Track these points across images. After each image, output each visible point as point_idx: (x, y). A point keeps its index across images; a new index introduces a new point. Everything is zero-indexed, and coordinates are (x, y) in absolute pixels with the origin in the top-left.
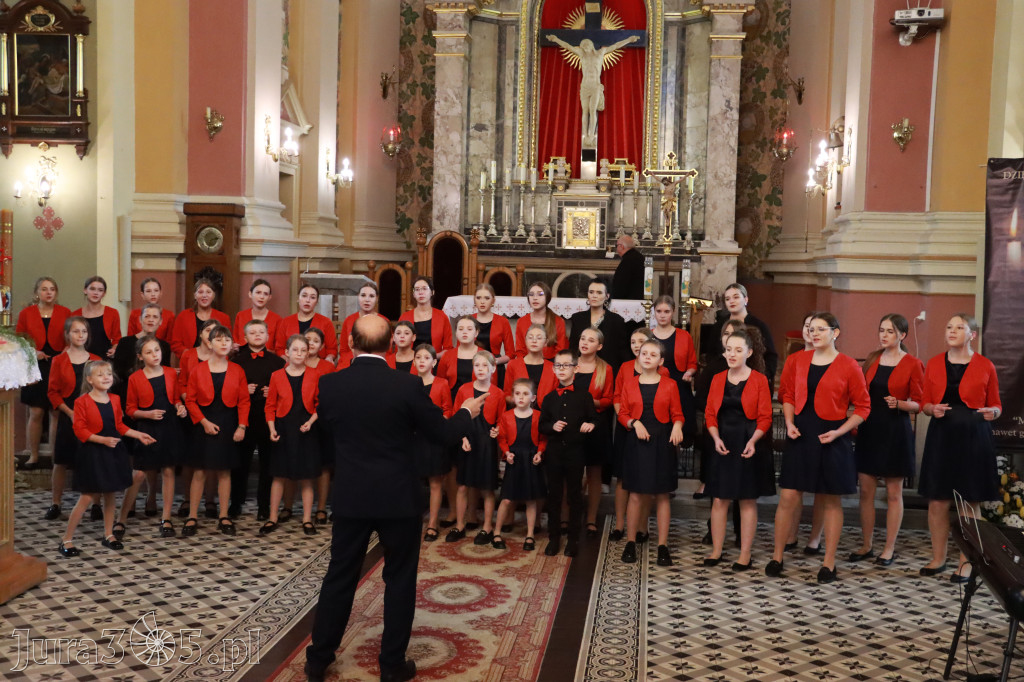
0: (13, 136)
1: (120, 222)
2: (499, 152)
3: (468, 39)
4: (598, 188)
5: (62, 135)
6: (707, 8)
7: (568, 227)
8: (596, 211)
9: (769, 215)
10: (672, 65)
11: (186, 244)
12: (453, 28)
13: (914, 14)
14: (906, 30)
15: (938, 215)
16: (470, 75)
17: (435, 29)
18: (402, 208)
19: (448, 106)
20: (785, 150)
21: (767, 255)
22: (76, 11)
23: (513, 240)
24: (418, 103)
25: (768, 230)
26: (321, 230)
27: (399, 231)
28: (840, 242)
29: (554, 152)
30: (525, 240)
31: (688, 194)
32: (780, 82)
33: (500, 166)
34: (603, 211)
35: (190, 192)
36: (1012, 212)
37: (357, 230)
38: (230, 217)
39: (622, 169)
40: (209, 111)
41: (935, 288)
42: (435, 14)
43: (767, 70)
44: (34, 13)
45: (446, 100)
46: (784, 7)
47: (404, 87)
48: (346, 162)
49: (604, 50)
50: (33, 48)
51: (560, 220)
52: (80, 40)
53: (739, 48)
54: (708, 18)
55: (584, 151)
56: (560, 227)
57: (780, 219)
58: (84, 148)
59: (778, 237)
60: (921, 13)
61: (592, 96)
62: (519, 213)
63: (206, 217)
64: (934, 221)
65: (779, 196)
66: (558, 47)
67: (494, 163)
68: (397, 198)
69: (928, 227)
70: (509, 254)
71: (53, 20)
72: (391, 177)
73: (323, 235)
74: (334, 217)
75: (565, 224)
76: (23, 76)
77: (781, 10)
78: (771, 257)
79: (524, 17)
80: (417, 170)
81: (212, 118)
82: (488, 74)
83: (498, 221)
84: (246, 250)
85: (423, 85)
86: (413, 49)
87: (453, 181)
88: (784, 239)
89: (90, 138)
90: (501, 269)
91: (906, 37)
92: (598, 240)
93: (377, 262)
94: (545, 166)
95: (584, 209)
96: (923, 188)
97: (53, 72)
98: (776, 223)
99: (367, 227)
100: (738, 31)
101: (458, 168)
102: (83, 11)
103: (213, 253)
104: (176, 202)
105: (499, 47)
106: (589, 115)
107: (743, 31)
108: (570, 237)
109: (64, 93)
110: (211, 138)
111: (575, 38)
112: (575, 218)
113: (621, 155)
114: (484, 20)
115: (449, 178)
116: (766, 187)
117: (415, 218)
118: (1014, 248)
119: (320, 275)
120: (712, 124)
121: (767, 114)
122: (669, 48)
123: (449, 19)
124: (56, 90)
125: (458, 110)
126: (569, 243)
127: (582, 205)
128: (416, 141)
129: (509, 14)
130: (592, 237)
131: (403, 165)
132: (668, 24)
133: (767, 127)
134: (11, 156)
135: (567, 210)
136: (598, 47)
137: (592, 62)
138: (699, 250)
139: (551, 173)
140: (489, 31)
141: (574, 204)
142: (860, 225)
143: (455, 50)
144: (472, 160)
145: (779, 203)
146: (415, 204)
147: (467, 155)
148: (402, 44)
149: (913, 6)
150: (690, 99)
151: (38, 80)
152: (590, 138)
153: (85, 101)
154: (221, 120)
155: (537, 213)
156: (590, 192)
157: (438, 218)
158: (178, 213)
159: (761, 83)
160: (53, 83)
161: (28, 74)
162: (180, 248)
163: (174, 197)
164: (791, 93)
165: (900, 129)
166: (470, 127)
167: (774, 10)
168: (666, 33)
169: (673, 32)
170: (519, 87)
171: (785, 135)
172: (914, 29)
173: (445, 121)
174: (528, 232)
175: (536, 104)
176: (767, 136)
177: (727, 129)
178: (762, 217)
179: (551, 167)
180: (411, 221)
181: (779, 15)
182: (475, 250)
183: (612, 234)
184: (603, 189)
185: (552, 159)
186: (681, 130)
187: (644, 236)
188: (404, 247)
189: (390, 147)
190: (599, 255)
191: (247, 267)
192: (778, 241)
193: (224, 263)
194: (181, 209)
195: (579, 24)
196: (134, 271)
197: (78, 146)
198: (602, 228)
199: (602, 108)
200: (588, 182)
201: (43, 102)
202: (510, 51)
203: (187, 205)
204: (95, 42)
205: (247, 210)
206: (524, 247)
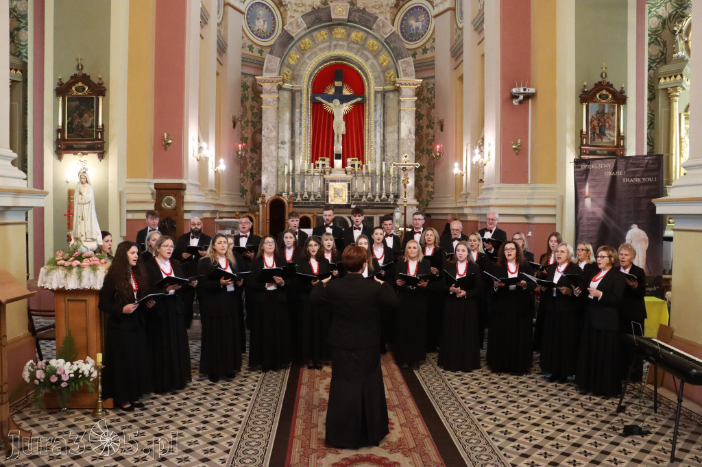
0: (64, 150)
1: (121, 194)
2: (293, 155)
3: (278, 99)
4: (346, 173)
5: (91, 148)
6: (398, 85)
7: (331, 193)
8: (346, 184)
9: (427, 186)
10: (380, 111)
11: (155, 205)
12: (271, 93)
13: (522, 91)
14: (518, 97)
15: (537, 185)
16: (278, 117)
17: (262, 93)
18: (242, 184)
19: (268, 132)
20: (438, 154)
21: (427, 205)
22: (99, 84)
23: (303, 200)
24: (249, 131)
25: (426, 193)
26: (210, 197)
27: (242, 196)
28: (489, 199)
29: (320, 155)
30: (308, 200)
31: (390, 176)
32: (430, 121)
33: (294, 162)
34: (349, 184)
35: (154, 178)
36: (585, 185)
37: (221, 196)
38: (179, 190)
39: (356, 163)
40: (165, 134)
41: (537, 220)
42: (262, 86)
43: (423, 115)
44: (77, 85)
45: (268, 129)
46: (431, 86)
47: (243, 123)
48: (222, 161)
49: (345, 104)
50: (76, 103)
51: (328, 190)
52: (101, 99)
53: (414, 105)
54: (397, 90)
55: (336, 155)
56: (327, 193)
57: (433, 188)
58: (102, 155)
59: (433, 196)
60: (525, 90)
61: (339, 127)
62: (304, 186)
63: (167, 191)
64: (535, 188)
65: (432, 176)
66: (321, 103)
67: (291, 161)
68: (241, 180)
69: (530, 191)
70: (302, 207)
71: (87, 89)
72: (237, 168)
73: (212, 199)
74: (214, 189)
75: (330, 191)
76: (70, 118)
77: (429, 87)
78: (429, 206)
79: (305, 87)
80: (250, 165)
81: (167, 138)
82: (287, 116)
83: (293, 190)
84: (186, 208)
85: (252, 122)
86: (246, 103)
87: (272, 170)
88: (435, 197)
89: (105, 150)
90: (305, 215)
91: (517, 101)
92: (347, 199)
93: (240, 212)
94: (317, 162)
95: (340, 183)
96: (527, 172)
97: (86, 115)
98: (431, 190)
99: (227, 194)
100: (413, 96)
101: (274, 163)
102: (102, 84)
103: (170, 210)
104: (149, 183)
105: (292, 103)
106: (338, 136)
107: (416, 95)
108: (333, 198)
109: (92, 127)
110: (166, 149)
111: (330, 99)
112: (335, 188)
113: (353, 156)
114: (285, 89)
115: (270, 168)
116: (425, 172)
117: (249, 189)
118: (588, 202)
119: (224, 220)
120: (401, 142)
121: (424, 136)
122: (377, 103)
123: (269, 88)
124: (87, 125)
125: (274, 134)
126: (332, 201)
127: (338, 181)
128: (249, 150)
129: (297, 87)
130: (344, 197)
131: (242, 163)
132: (376, 92)
133: (425, 143)
134: (62, 160)
135: (331, 184)
136: (342, 103)
137: (339, 110)
138: (398, 203)
139: (320, 166)
140: (286, 95)
141: (334, 181)
142: (498, 190)
143: (272, 104)
144: (279, 159)
145: (432, 180)
146: (249, 182)
147: (278, 157)
148: (242, 101)
149: (519, 86)
150: (389, 129)
151: (78, 120)
152: (338, 148)
153: (102, 130)
154: (171, 139)
155: (314, 185)
156: (342, 175)
157: (264, 189)
158: (150, 189)
159: (421, 121)
160: (86, 122)
161: (73, 118)
162: (152, 207)
163: (147, 180)
164: (437, 127)
165: (516, 144)
166: (279, 143)
167: (426, 87)
168: (375, 97)
169: (379, 96)
170: (303, 123)
171: (438, 147)
172: (521, 97)
173: (268, 139)
174: (310, 196)
175: (310, 132)
176: (425, 147)
177: (409, 144)
178: (423, 186)
179: (320, 163)
180: (247, 191)
181: (428, 89)
182: (291, 205)
183: (353, 196)
184: (349, 173)
185: (319, 158)
186: (384, 143)
187: (368, 197)
188: (244, 204)
189: (240, 153)
190: (348, 206)
191: (186, 216)
192: (432, 198)
193: (177, 215)
194: (153, 186)
195: (332, 91)
196: (128, 220)
197: (99, 154)
198: (349, 193)
199: (345, 133)
200: (339, 170)
201: (80, 131)
202: (297, 104)
203: (156, 184)
204: (108, 100)
205: (187, 187)
206: (309, 203)
